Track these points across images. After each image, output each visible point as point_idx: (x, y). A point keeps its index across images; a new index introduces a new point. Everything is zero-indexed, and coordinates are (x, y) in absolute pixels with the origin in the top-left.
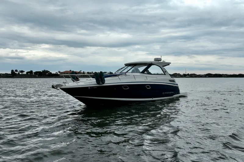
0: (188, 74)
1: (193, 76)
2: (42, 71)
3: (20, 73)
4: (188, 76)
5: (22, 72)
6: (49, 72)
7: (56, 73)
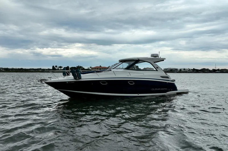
0: (218, 70)
1: (224, 71)
2: (76, 67)
3: (59, 69)
4: (218, 72)
5: (61, 67)
6: (82, 67)
7: (88, 68)
